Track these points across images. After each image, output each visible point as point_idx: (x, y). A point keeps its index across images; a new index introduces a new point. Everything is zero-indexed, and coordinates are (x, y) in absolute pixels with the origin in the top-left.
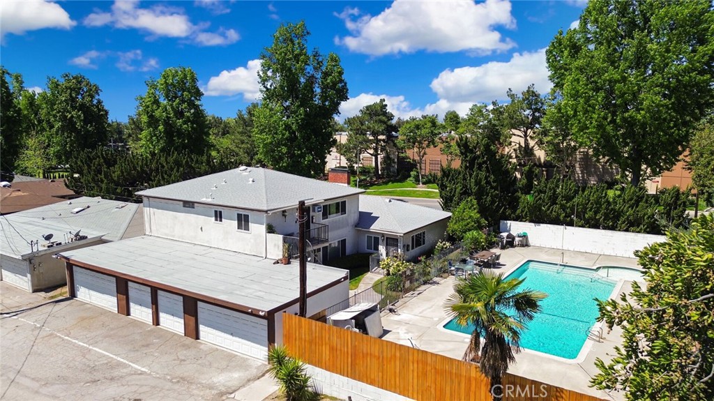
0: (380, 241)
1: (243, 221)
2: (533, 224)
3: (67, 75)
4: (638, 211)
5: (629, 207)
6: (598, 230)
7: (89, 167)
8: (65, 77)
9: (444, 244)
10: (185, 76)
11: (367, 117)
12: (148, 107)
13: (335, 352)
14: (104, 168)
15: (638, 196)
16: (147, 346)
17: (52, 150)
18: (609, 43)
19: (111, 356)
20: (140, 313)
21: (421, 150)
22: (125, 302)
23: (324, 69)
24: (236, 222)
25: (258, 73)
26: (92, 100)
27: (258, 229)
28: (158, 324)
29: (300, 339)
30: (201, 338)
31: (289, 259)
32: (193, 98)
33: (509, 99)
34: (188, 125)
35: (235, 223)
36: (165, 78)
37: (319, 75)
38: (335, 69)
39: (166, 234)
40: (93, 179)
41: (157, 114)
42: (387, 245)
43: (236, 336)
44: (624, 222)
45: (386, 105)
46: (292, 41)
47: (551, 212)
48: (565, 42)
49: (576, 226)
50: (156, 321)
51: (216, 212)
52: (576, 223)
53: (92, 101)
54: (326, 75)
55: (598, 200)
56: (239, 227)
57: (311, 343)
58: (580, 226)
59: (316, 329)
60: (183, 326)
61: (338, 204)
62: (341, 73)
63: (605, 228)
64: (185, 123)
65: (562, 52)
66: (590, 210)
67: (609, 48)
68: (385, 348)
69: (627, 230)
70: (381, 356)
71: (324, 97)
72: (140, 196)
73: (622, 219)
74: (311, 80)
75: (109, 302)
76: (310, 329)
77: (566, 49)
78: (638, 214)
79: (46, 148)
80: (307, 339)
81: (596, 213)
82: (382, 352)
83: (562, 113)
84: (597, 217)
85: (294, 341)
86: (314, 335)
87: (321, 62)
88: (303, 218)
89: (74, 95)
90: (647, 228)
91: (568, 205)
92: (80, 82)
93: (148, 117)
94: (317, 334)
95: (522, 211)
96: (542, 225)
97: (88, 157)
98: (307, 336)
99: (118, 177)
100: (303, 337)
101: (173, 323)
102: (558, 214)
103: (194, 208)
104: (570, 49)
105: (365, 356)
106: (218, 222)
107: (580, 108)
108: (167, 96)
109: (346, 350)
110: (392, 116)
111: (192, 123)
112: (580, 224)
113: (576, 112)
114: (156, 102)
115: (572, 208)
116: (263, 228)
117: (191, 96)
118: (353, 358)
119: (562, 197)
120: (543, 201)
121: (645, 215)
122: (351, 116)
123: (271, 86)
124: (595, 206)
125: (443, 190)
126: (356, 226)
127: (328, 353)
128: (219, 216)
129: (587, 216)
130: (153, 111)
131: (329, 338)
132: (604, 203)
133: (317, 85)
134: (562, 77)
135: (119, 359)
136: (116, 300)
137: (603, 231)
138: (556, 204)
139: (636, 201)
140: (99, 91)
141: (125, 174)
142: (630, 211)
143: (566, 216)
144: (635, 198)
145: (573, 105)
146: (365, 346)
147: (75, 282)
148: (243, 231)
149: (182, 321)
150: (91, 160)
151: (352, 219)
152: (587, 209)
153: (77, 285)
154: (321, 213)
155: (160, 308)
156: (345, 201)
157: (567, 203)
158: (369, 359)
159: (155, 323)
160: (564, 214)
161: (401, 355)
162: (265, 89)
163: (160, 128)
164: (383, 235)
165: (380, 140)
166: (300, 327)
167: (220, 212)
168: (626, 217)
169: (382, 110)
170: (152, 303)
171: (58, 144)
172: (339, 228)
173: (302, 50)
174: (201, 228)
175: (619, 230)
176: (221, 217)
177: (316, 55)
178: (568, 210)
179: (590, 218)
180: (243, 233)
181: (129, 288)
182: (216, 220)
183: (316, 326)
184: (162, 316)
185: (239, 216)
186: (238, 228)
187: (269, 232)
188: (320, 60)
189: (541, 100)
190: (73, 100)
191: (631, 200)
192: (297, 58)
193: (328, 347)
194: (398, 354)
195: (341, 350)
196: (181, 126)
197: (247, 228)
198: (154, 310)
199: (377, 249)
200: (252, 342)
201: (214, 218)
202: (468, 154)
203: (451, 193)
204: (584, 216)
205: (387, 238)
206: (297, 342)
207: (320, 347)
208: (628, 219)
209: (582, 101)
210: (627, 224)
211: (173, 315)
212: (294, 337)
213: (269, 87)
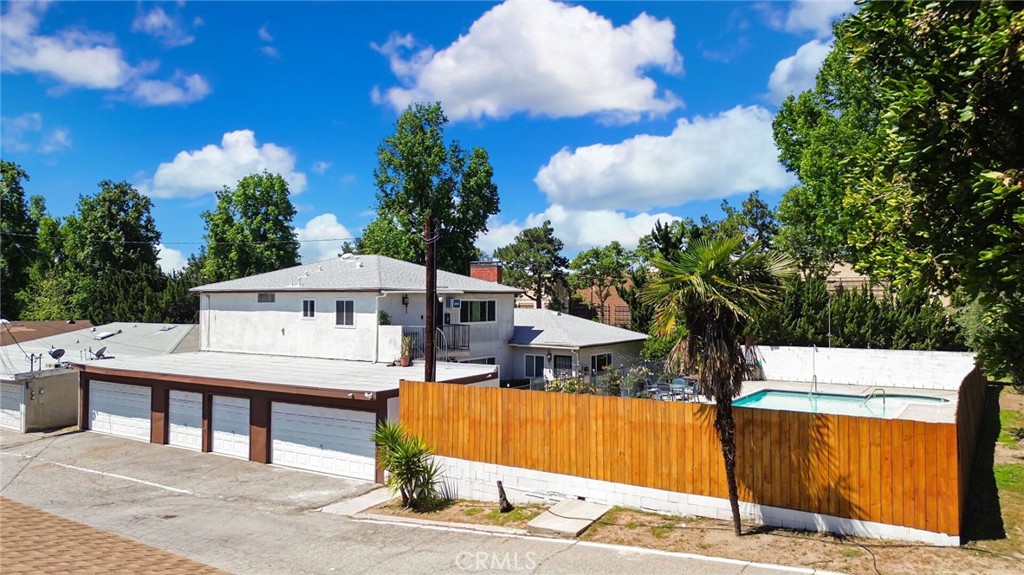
0: (545, 361)
1: (345, 312)
2: (769, 347)
3: (106, 184)
4: (920, 319)
5: (907, 313)
6: (865, 350)
7: (126, 291)
8: (103, 186)
9: (640, 370)
10: (273, 185)
11: (525, 245)
12: (218, 226)
13: (477, 426)
14: (149, 291)
15: (918, 297)
16: (192, 470)
17: (74, 299)
18: (859, 103)
19: (135, 480)
20: (185, 437)
21: (602, 288)
22: (162, 422)
23: (466, 169)
24: (335, 314)
25: (375, 171)
26: (138, 217)
27: (366, 320)
28: (209, 449)
29: (426, 417)
30: (274, 461)
31: (411, 360)
32: (281, 218)
33: (725, 215)
34: (272, 252)
35: (333, 316)
36: (244, 188)
37: (458, 179)
38: (481, 168)
39: (231, 346)
40: (131, 308)
41: (229, 235)
42: (555, 366)
43: (327, 448)
44: (901, 337)
45: (552, 230)
46: (422, 129)
47: (794, 329)
48: (797, 108)
49: (832, 346)
50: (208, 446)
51: (305, 303)
52: (832, 342)
53: (138, 219)
54: (468, 176)
55: (861, 306)
56: (339, 321)
57: (441, 419)
58: (837, 347)
59: (449, 398)
60: (248, 447)
61: (483, 304)
62: (489, 174)
63: (874, 347)
64: (268, 248)
65: (795, 122)
66: (851, 322)
67: (859, 108)
68: (553, 405)
69: (907, 348)
70: (548, 419)
71: (466, 206)
72: (197, 292)
73: (899, 332)
74: (447, 187)
75: (139, 428)
76: (441, 399)
77: (799, 117)
78: (920, 323)
79: (66, 294)
80: (436, 415)
81: (860, 324)
82: (549, 412)
83: (800, 206)
84: (862, 332)
85: (415, 423)
86: (446, 407)
87: (463, 160)
88: (432, 236)
89: (114, 211)
90: (935, 343)
91: (818, 317)
92: (125, 193)
93: (216, 240)
94: (451, 404)
95: (752, 330)
96: (781, 348)
97: (127, 279)
98: (435, 411)
99: (167, 303)
100: (430, 412)
101: (233, 445)
102: (804, 330)
103: (273, 301)
104: (806, 117)
105: (523, 423)
106: (308, 318)
107: (825, 187)
108: (245, 214)
109: (494, 420)
110: (560, 244)
111: (279, 249)
112: (837, 343)
113: (819, 197)
114: (229, 221)
115: (824, 321)
116: (374, 318)
117: (279, 214)
118: (505, 431)
119: (809, 305)
120: (782, 313)
121: (930, 323)
122: (503, 246)
123: (391, 191)
124: (857, 314)
125: (635, 309)
126: (509, 342)
127: (466, 431)
128: (309, 309)
129: (846, 330)
130: (224, 232)
131: (469, 407)
132: (871, 308)
133: (456, 192)
134: (796, 156)
135: (147, 483)
136: (149, 425)
137: (873, 350)
138: (801, 316)
139: (916, 303)
140: (150, 207)
141: (177, 299)
142: (910, 319)
143: (815, 333)
144: (914, 299)
145: (814, 187)
146: (523, 408)
147: (90, 407)
148: (344, 326)
149: (246, 439)
150: (130, 283)
151: (505, 333)
152: (845, 319)
153: (92, 411)
154: (459, 309)
155: (215, 423)
156: (494, 302)
157: (816, 313)
158: (528, 428)
159: (206, 449)
160: (813, 330)
161: (577, 410)
162: (383, 194)
163: (232, 255)
164: (549, 351)
165: (544, 279)
166: (426, 399)
167: (312, 303)
168: (903, 328)
169: (546, 236)
170: (204, 418)
171: (84, 289)
172: (485, 340)
173: (435, 141)
174: (283, 330)
175: (896, 349)
176: (312, 310)
177: (456, 150)
178: (819, 324)
179: (852, 334)
180: (345, 330)
181: (171, 402)
182: (306, 315)
183: (449, 392)
184: (217, 435)
185: (340, 305)
186: (337, 323)
187: (382, 324)
188: (461, 156)
189: (770, 212)
190: (112, 217)
191: (909, 302)
192: (428, 150)
193: (467, 421)
194: (573, 411)
195: (486, 422)
196: (262, 253)
197: (350, 322)
198: (206, 428)
199: (540, 374)
200: (351, 453)
201: (302, 313)
202: (670, 250)
203: (647, 310)
204: (842, 331)
205: (555, 357)
206: (421, 423)
207: (456, 424)
208: (906, 331)
209: (827, 179)
210: (906, 340)
211: (233, 432)
212: (416, 414)
213: (389, 192)
